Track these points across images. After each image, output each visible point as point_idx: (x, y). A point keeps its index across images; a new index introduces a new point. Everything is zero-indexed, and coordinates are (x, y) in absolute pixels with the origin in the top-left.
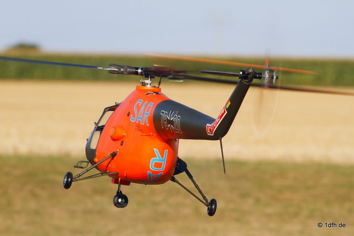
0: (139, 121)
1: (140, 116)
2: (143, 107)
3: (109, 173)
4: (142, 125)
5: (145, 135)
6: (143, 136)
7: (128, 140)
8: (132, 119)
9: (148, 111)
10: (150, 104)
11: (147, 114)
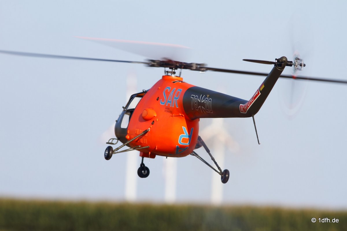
0: (169, 105)
1: (170, 100)
2: (172, 93)
3: (140, 147)
4: (172, 107)
5: (174, 116)
6: (172, 117)
7: (158, 120)
8: (162, 103)
9: (177, 96)
10: (179, 90)
11: (176, 98)
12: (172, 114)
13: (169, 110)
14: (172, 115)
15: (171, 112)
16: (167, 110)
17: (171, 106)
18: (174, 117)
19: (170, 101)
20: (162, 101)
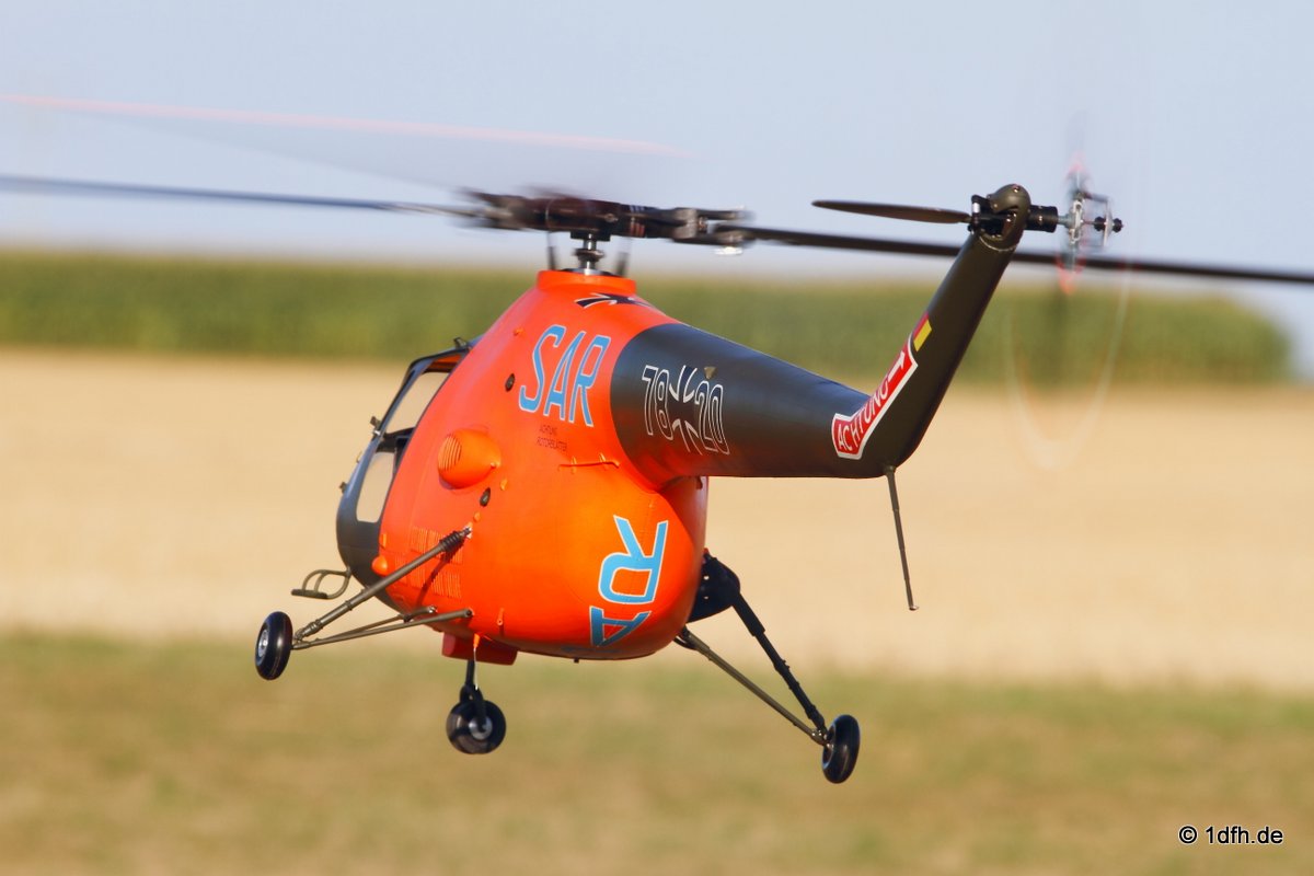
0: (555, 410)
1: (558, 388)
2: (569, 354)
3: (435, 614)
4: (565, 424)
5: (578, 466)
6: (569, 469)
7: (507, 486)
8: (525, 403)
9: (588, 371)
10: (597, 342)
11: (585, 381)
12: (570, 458)
13: (558, 437)
14: (566, 462)
15: (563, 447)
16: (544, 436)
17: (563, 419)
18: (575, 469)
19: (561, 392)
20: (528, 395)
